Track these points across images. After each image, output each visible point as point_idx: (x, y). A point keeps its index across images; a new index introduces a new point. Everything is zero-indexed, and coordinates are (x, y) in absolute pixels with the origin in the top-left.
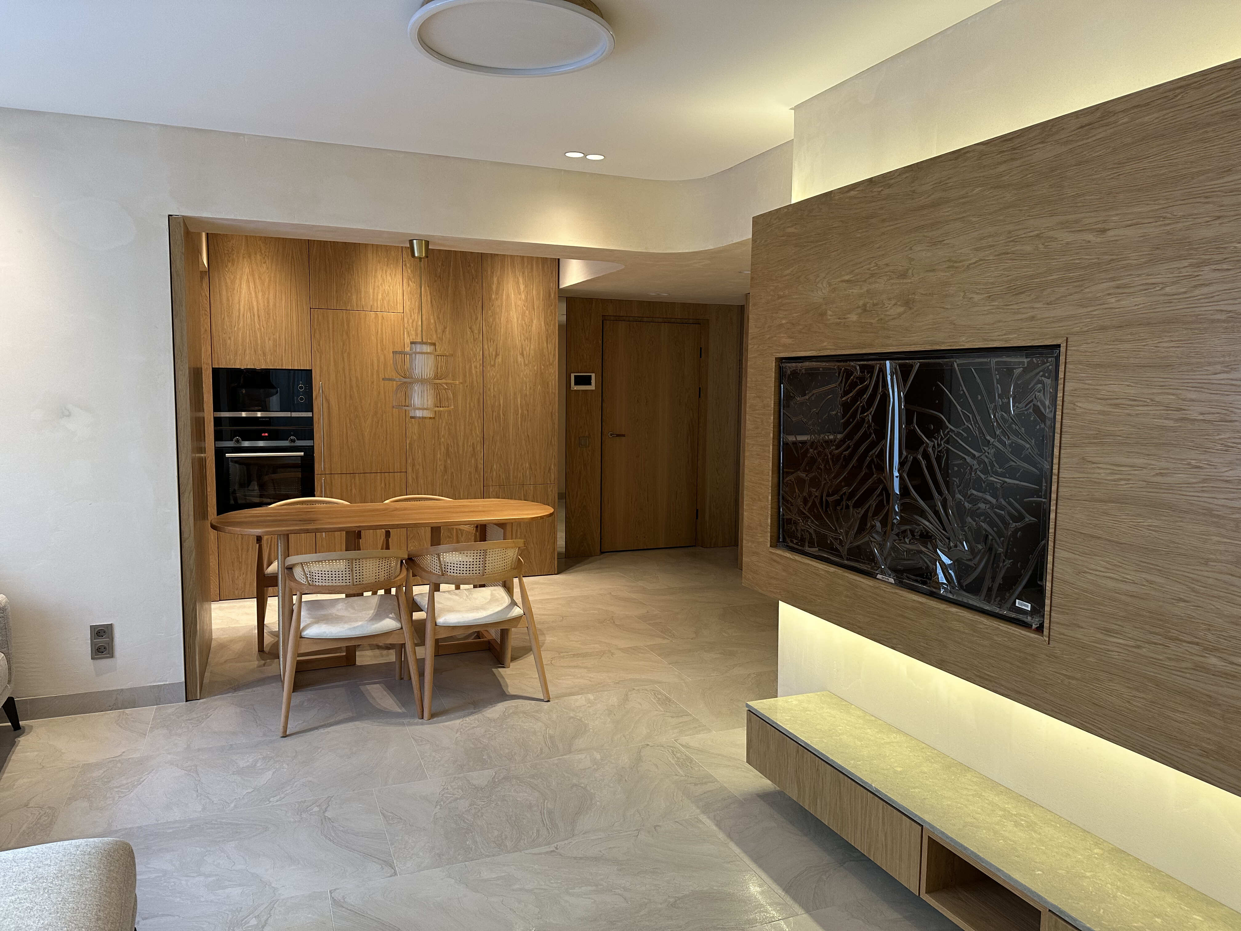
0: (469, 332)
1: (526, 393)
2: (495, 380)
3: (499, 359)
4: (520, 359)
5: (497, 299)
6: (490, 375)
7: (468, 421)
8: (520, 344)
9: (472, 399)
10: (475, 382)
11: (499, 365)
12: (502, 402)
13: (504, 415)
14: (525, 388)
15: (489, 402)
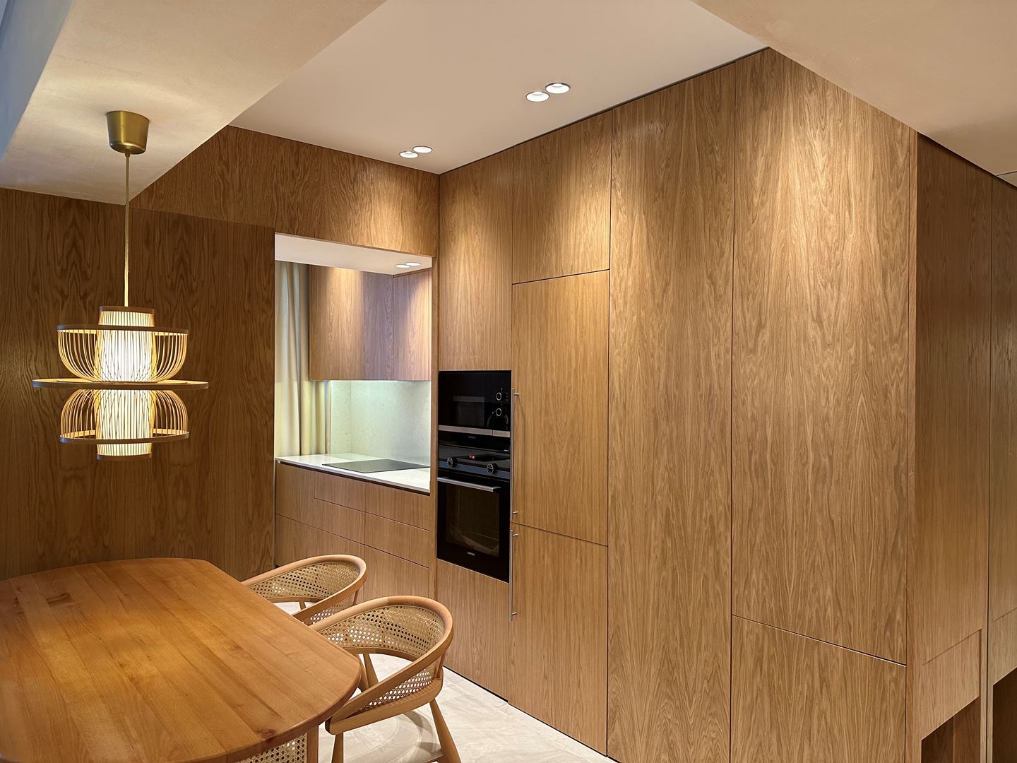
0: (707, 286)
1: (827, 414)
2: (755, 383)
3: (766, 336)
4: (812, 331)
5: (763, 204)
6: (745, 372)
7: (703, 468)
8: (814, 297)
9: (709, 423)
10: (716, 387)
11: (764, 348)
12: (769, 431)
13: (772, 461)
14: (823, 402)
15: (742, 431)
